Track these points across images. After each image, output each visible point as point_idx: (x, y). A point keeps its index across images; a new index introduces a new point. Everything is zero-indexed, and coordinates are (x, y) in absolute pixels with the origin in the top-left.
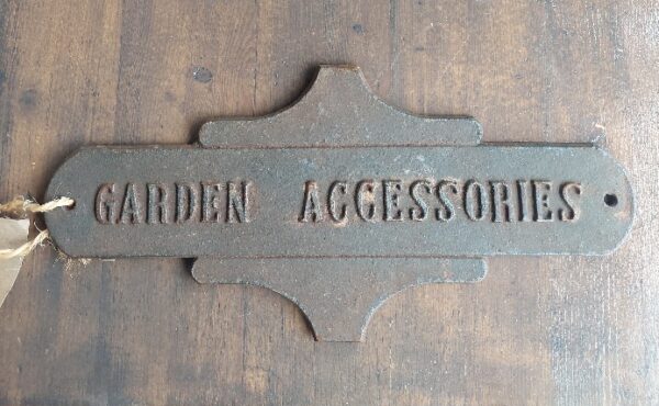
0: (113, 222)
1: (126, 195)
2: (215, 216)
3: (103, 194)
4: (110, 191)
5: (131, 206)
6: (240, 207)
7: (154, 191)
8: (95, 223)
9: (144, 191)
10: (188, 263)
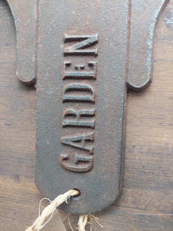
0: (91, 157)
1: (69, 146)
2: (91, 65)
3: (69, 165)
4: (65, 159)
5: (79, 141)
6: (84, 43)
7: (68, 121)
8: (92, 173)
9: (67, 130)
10: (131, 91)
